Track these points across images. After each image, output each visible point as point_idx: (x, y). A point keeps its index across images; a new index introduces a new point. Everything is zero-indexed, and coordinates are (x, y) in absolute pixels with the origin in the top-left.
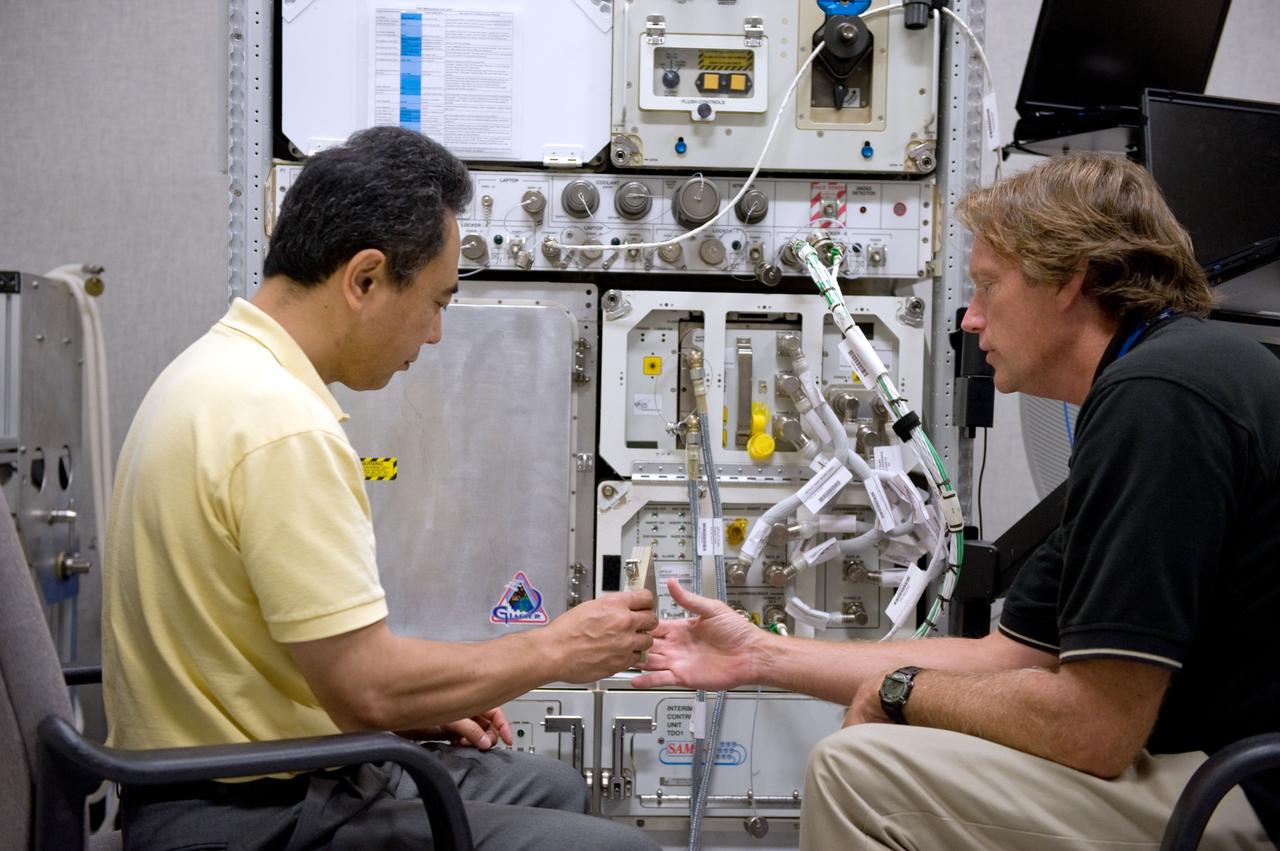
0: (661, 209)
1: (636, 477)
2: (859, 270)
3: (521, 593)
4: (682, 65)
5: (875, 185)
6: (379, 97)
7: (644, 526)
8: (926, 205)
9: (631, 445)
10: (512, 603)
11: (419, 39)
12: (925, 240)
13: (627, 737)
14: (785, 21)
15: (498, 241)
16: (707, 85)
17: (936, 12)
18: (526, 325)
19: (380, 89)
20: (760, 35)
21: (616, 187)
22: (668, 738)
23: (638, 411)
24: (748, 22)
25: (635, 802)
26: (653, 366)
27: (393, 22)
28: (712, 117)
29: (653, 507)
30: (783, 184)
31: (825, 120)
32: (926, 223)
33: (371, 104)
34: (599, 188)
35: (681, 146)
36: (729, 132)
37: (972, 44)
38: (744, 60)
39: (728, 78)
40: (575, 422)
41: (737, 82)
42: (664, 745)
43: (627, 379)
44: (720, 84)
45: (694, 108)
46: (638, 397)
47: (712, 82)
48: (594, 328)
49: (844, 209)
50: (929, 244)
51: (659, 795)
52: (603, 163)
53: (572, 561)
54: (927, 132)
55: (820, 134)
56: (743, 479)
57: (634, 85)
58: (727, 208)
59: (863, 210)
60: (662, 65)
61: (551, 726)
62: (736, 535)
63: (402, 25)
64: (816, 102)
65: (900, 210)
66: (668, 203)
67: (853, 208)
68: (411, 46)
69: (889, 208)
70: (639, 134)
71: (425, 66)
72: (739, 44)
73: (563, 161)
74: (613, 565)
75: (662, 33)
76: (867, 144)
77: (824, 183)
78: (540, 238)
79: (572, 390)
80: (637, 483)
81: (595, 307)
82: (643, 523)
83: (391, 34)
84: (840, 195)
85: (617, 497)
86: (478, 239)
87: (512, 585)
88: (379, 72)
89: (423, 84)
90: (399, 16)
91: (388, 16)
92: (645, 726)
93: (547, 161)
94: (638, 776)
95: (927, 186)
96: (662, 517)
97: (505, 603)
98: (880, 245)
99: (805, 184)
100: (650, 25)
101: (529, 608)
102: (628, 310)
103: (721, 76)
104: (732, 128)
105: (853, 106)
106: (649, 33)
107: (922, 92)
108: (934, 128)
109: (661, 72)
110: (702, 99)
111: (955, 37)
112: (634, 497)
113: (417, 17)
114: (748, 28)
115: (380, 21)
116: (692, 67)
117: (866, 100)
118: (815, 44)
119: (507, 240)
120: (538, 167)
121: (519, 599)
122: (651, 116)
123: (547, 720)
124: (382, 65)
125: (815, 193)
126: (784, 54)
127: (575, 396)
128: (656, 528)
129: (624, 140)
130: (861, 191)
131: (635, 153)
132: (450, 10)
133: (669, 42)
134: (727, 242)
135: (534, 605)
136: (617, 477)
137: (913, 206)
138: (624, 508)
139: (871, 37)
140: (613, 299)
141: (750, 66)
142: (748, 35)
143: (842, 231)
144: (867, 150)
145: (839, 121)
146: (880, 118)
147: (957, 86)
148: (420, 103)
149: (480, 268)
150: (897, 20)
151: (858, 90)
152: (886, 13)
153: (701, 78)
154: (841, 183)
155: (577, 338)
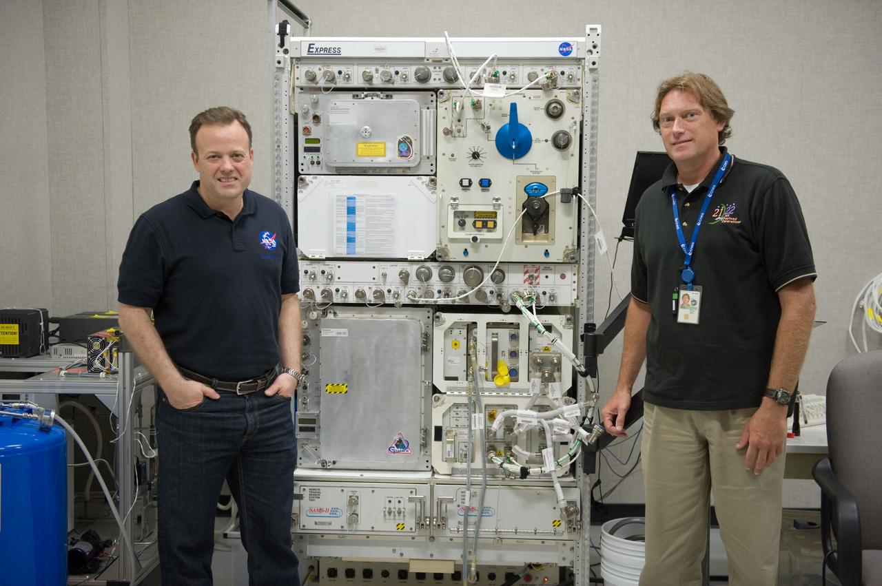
0: (459, 277)
1: (448, 393)
2: (545, 302)
3: (400, 441)
4: (467, 216)
5: (552, 266)
6: (339, 232)
7: (452, 414)
8: (574, 274)
9: (447, 379)
10: (396, 445)
11: (354, 208)
12: (574, 290)
13: (444, 506)
14: (510, 199)
15: (389, 291)
16: (477, 226)
17: (574, 196)
18: (402, 327)
19: (338, 229)
20: (500, 205)
21: (439, 268)
22: (461, 504)
23: (450, 364)
24: (494, 199)
25: (448, 531)
26: (456, 344)
27: (344, 200)
28: (479, 241)
29: (457, 405)
30: (511, 266)
31: (529, 239)
32: (574, 282)
33: (335, 235)
34: (432, 269)
35: (466, 252)
36: (486, 246)
37: (590, 210)
38: (494, 215)
39: (486, 222)
40: (423, 368)
41: (490, 224)
42: (460, 508)
43: (444, 351)
44: (483, 225)
45: (471, 237)
46: (449, 358)
47: (479, 224)
48: (431, 327)
49: (538, 277)
50: (576, 292)
51: (458, 529)
52: (433, 258)
53: (423, 427)
54: (573, 245)
55: (526, 247)
56: (494, 394)
57: (445, 227)
58: (487, 277)
59: (547, 277)
60: (458, 217)
61: (411, 500)
62: (492, 417)
63: (348, 202)
64: (524, 231)
65: (563, 276)
66: (462, 274)
67: (542, 276)
68: (351, 211)
69: (558, 276)
70: (448, 248)
71: (357, 219)
72: (490, 209)
73: (416, 258)
74: (439, 430)
75: (457, 205)
76: (547, 250)
77: (529, 265)
78: (407, 290)
79: (421, 354)
80: (448, 395)
81: (431, 318)
82: (452, 412)
83: (342, 206)
84: (536, 271)
85: (440, 401)
86: (380, 292)
87: (397, 438)
88: (339, 222)
89: (357, 226)
90: (346, 198)
91: (341, 198)
92: (451, 501)
93: (409, 258)
94: (449, 521)
95: (575, 266)
96: (459, 410)
97: (394, 445)
98: (554, 292)
99: (522, 266)
100: (452, 202)
101: (404, 447)
102: (444, 321)
103: (483, 221)
104: (488, 245)
105: (542, 233)
106: (452, 205)
107: (570, 228)
108: (576, 243)
109: (458, 220)
110: (475, 233)
111: (583, 207)
112: (448, 401)
113: (355, 198)
114: (494, 202)
115: (338, 200)
116: (471, 217)
117: (547, 230)
118: (524, 208)
119: (392, 292)
120: (405, 260)
121: (400, 444)
122: (453, 240)
123: (409, 498)
124: (339, 219)
125: (526, 269)
126: (510, 213)
127: (423, 356)
128: (457, 414)
129: (442, 250)
130: (546, 269)
131: (447, 255)
132: (367, 195)
133: (461, 208)
134: (488, 291)
135: (406, 446)
136: (440, 392)
137: (569, 275)
138: (444, 406)
139: (547, 206)
140: (438, 317)
141: (496, 217)
142: (494, 205)
143: (538, 286)
144: (547, 253)
145: (535, 239)
146: (552, 239)
147: (585, 227)
148: (355, 235)
149: (383, 303)
150: (559, 197)
151: (544, 227)
152: (555, 195)
153: (475, 222)
154: (537, 266)
155: (423, 332)
